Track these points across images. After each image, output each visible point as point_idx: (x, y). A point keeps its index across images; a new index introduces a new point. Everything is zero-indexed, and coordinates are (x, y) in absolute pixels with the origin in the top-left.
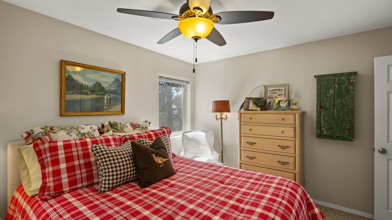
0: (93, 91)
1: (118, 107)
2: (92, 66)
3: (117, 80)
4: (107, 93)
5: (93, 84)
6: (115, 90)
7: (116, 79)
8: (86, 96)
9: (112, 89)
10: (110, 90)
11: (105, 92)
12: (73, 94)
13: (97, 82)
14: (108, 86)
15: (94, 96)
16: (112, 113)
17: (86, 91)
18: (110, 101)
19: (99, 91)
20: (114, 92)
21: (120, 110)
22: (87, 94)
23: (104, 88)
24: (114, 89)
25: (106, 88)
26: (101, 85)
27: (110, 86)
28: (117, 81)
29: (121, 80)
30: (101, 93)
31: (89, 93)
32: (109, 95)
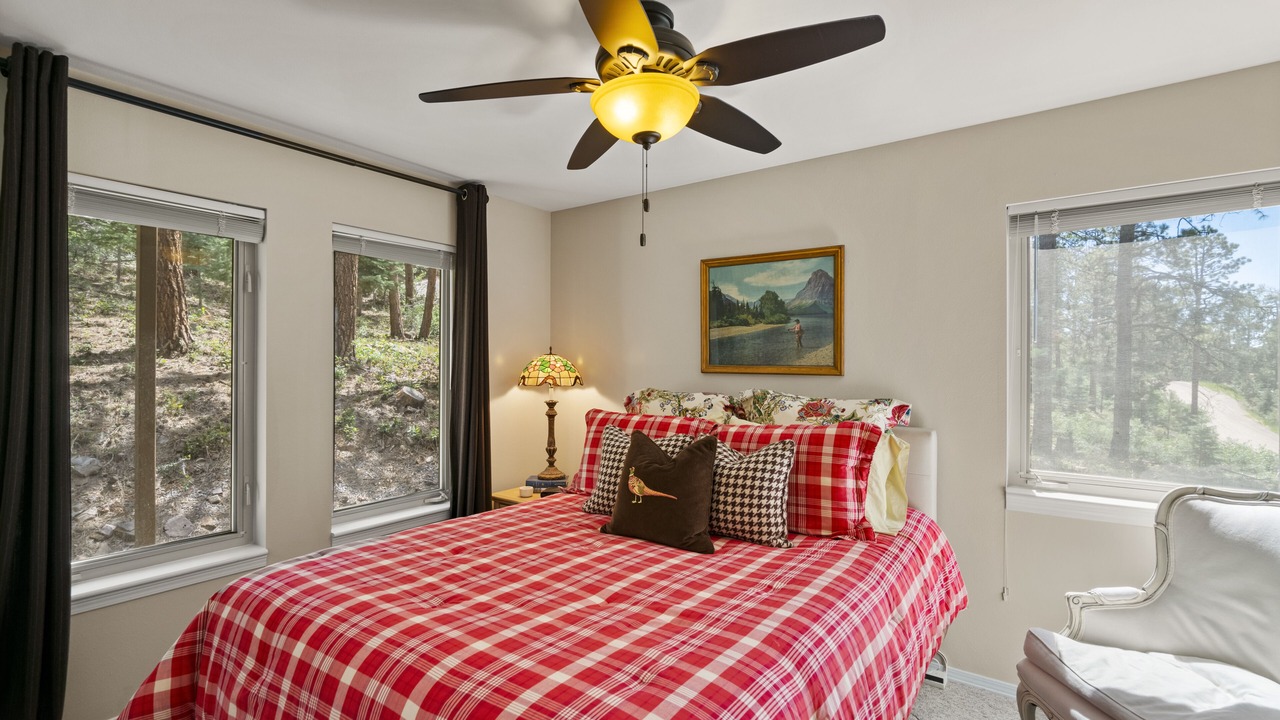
0: (759, 316)
1: (824, 355)
2: (753, 256)
3: (819, 275)
4: (793, 315)
5: (760, 297)
6: (815, 305)
7: (815, 274)
8: (745, 328)
9: (804, 302)
10: (799, 307)
11: (786, 314)
12: (721, 326)
13: (768, 292)
14: (794, 297)
15: (761, 327)
16: (803, 370)
17: (744, 316)
18: (800, 338)
19: (773, 313)
20: (812, 311)
21: (830, 362)
22: (746, 323)
23: (784, 303)
24: (810, 302)
25: (790, 303)
26: (777, 297)
27: (799, 295)
28: (821, 277)
29: (831, 274)
30: (777, 317)
31: (752, 321)
32: (798, 321)
